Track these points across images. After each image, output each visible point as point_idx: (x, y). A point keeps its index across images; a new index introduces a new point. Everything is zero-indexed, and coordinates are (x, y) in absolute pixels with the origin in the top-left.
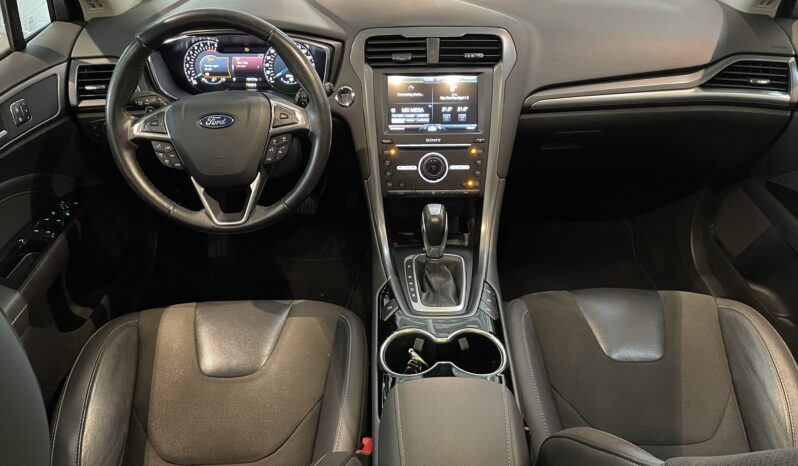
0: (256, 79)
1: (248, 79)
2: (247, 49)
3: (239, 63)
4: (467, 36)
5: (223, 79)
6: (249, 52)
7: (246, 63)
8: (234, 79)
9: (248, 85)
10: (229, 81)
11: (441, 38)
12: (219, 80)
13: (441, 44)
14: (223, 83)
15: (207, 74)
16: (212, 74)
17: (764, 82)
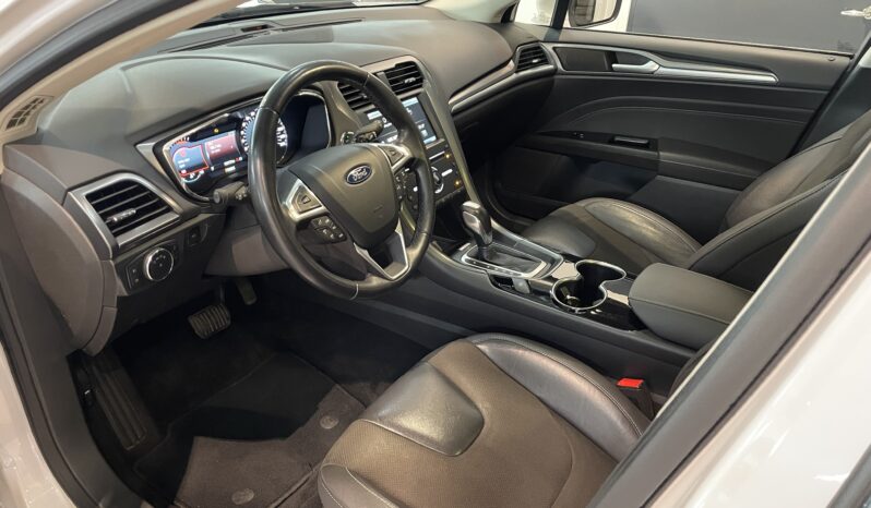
0: (233, 161)
1: (226, 164)
2: (216, 131)
3: (212, 148)
4: (398, 66)
5: (202, 172)
6: (219, 133)
7: (219, 146)
8: (213, 168)
9: (228, 170)
10: (208, 172)
11: (385, 71)
12: (197, 174)
13: (388, 76)
14: (202, 176)
15: (184, 172)
16: (189, 170)
17: (535, 61)
